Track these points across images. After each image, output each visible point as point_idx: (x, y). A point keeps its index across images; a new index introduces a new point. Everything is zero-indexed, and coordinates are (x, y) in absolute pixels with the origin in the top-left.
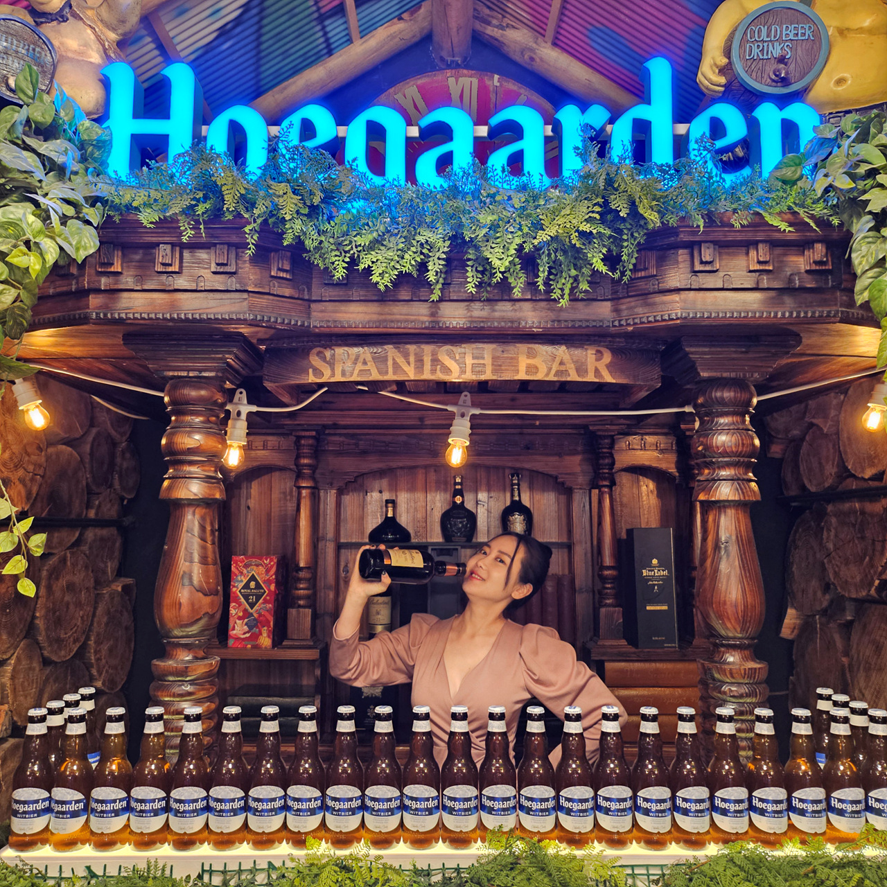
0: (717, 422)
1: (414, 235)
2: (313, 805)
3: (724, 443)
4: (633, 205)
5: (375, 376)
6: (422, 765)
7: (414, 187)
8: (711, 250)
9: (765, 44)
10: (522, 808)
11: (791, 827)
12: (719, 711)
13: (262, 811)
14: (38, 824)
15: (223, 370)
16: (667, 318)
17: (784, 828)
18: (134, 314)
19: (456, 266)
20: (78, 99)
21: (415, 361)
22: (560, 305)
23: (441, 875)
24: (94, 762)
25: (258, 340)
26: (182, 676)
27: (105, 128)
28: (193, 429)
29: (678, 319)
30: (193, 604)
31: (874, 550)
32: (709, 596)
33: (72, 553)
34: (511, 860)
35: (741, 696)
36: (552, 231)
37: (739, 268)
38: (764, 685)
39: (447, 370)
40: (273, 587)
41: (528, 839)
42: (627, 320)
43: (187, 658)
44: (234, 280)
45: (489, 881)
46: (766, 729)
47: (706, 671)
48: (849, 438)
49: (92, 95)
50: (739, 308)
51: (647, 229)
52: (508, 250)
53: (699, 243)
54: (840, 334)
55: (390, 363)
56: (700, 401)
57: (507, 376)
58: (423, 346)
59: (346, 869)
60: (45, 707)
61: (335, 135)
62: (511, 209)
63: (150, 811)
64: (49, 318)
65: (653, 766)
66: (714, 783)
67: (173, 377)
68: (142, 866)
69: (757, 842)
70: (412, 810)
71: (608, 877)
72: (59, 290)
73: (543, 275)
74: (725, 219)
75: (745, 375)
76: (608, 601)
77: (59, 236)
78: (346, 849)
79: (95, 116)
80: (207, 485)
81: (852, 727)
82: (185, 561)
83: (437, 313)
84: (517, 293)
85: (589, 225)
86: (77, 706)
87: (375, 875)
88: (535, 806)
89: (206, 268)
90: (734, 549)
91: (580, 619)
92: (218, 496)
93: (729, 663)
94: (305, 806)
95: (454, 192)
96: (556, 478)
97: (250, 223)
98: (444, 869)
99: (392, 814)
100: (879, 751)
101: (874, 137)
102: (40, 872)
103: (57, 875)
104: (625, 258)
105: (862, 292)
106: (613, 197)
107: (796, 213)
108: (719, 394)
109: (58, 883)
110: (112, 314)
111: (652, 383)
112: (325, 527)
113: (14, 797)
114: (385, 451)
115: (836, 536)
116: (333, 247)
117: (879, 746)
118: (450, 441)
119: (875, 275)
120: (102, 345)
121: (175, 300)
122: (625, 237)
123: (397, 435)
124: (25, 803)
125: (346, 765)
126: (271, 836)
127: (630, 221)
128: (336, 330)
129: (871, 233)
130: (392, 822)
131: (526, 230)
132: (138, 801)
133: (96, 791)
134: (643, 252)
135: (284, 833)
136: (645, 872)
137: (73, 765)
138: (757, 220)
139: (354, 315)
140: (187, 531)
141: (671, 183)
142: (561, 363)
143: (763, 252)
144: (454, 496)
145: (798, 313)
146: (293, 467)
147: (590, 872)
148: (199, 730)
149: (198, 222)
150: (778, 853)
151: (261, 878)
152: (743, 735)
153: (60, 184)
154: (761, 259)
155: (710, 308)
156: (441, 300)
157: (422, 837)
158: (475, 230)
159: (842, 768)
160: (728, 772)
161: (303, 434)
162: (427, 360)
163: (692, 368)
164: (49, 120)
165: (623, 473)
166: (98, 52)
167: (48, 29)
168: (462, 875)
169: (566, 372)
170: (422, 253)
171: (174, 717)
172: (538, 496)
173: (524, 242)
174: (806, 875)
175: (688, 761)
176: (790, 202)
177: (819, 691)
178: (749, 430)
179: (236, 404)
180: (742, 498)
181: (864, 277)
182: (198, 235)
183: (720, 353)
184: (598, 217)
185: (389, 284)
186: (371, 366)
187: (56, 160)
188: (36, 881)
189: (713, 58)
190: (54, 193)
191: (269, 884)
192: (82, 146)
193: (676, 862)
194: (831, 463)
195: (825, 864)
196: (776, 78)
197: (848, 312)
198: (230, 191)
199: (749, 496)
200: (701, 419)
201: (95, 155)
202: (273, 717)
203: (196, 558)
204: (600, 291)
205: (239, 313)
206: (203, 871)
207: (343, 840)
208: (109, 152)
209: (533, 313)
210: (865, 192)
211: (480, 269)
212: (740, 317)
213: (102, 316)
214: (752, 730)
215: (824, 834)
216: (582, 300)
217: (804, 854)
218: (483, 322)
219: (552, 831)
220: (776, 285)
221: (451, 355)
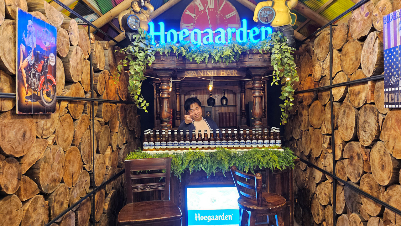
0: (256, 82)
3: (257, 86)
4: (237, 51)
5: (196, 76)
7: (203, 43)
8: (251, 55)
11: (263, 146)
12: (253, 129)
13: (181, 145)
15: (169, 75)
16: (245, 66)
21: (203, 73)
22: (227, 64)
23: (209, 153)
25: (176, 70)
26: (166, 126)
27: (149, 34)
28: (164, 85)
29: (247, 66)
30: (167, 115)
32: (254, 112)
35: (258, 128)
36: (225, 55)
37: (257, 57)
39: (209, 75)
40: (172, 116)
42: (239, 66)
44: (173, 61)
47: (253, 124)
52: (218, 57)
55: (199, 73)
56: (253, 78)
57: (219, 75)
58: (204, 71)
61: (189, 34)
63: (164, 145)
66: (252, 140)
67: (161, 76)
70: (204, 145)
73: (224, 60)
75: (261, 74)
76: (243, 117)
79: (147, 31)
80: (167, 95)
83: (207, 65)
84: (220, 62)
89: (169, 59)
90: (258, 104)
91: (238, 121)
92: (169, 97)
93: (257, 123)
94: (188, 144)
96: (233, 91)
108: (256, 77)
110: (154, 67)
111: (245, 75)
112: (182, 103)
113: (143, 143)
114: (195, 86)
118: (209, 86)
121: (164, 65)
124: (145, 144)
126: (183, 149)
128: (190, 68)
130: (202, 147)
132: (162, 144)
135: (185, 148)
139: (193, 66)
140: (165, 103)
142: (228, 73)
143: (260, 55)
144: (210, 96)
145: (266, 65)
146: (175, 90)
157: (206, 149)
158: (213, 54)
160: (254, 138)
161: (177, 82)
162: (205, 73)
163: (251, 73)
165: (247, 90)
166: (147, 19)
167: (137, 15)
169: (229, 74)
170: (204, 57)
172: (229, 95)
175: (248, 137)
178: (261, 83)
179: (170, 80)
183: (256, 71)
185: (199, 62)
186: (196, 74)
189: (256, 16)
191: (184, 155)
193: (245, 151)
199: (261, 95)
200: (253, 81)
203: (167, 107)
205: (175, 67)
206: (173, 154)
207: (194, 149)
208: (151, 40)
209: (223, 65)
211: (214, 59)
212: (257, 66)
215: (268, 147)
218: (215, 66)
219: (226, 147)
220: (262, 60)
221: (209, 71)
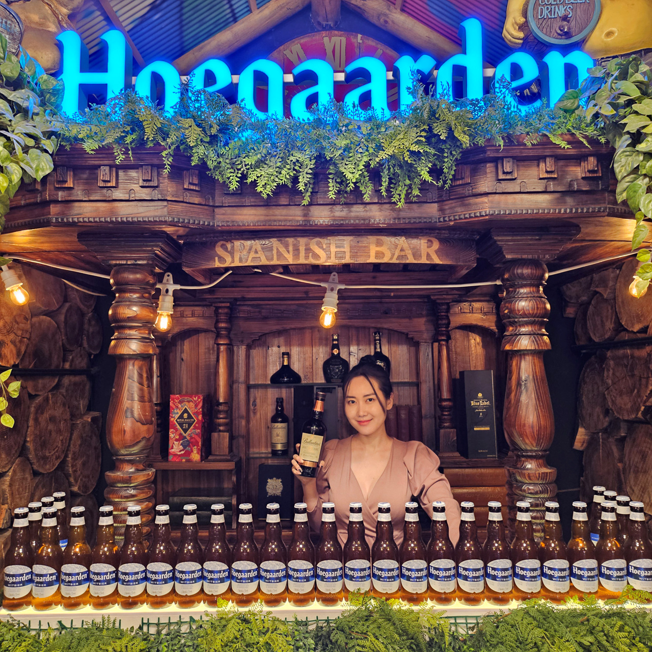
0: (518, 292)
1: (289, 156)
2: (222, 575)
3: (524, 306)
4: (450, 131)
5: (264, 262)
6: (301, 546)
7: (287, 121)
8: (511, 163)
9: (553, 7)
10: (374, 576)
11: (572, 588)
12: (520, 504)
13: (185, 580)
14: (23, 591)
15: (153, 259)
16: (479, 215)
17: (567, 589)
18: (83, 219)
19: (322, 179)
20: (39, 59)
21: (293, 250)
22: (398, 207)
23: (316, 625)
24: (63, 545)
25: (178, 236)
26: (127, 483)
27: (59, 80)
28: (132, 303)
29: (486, 215)
30: (134, 432)
31: (640, 385)
32: (513, 420)
33: (53, 395)
34: (366, 613)
35: (536, 493)
36: (390, 152)
37: (532, 177)
38: (553, 485)
39: (316, 256)
40: (200, 417)
41: (378, 598)
42: (449, 217)
43: (131, 470)
44: (156, 192)
45: (350, 628)
46: (553, 517)
47: (511, 475)
48: (623, 302)
49: (50, 55)
50: (533, 207)
51: (462, 148)
52: (358, 166)
53: (502, 158)
54: (609, 225)
55: (275, 252)
56: (506, 276)
57: (361, 260)
58: (299, 239)
59: (245, 621)
60: (27, 507)
61: (230, 82)
62: (360, 136)
63: (104, 581)
64: (22, 223)
65: (470, 545)
66: (515, 556)
67: (116, 265)
68: (99, 620)
69: (547, 599)
70: (294, 578)
71: (437, 625)
72: (28, 201)
73: (385, 184)
74: (521, 140)
75: (539, 257)
76: (446, 425)
77: (22, 161)
78: (247, 607)
79: (53, 71)
80: (142, 343)
81: (618, 515)
82: (128, 399)
83: (308, 214)
84: (367, 198)
85: (417, 146)
86: (52, 505)
87: (266, 626)
88: (384, 574)
89: (136, 184)
90: (531, 385)
91: (425, 438)
92: (151, 352)
93: (528, 469)
94: (216, 576)
95: (319, 123)
96: (407, 334)
97: (165, 149)
98: (317, 620)
99: (280, 581)
100: (638, 532)
101: (631, 76)
102: (25, 626)
103: (38, 627)
104: (445, 170)
105: (621, 193)
106: (435, 125)
107: (573, 134)
108: (519, 271)
109: (38, 633)
110: (67, 219)
111: (470, 263)
112: (238, 373)
113: (5, 572)
114: (281, 316)
115: (613, 374)
116: (229, 166)
117: (637, 528)
118: (323, 308)
119: (632, 180)
120: (63, 242)
121: (114, 208)
122: (446, 155)
123: (290, 305)
124: (13, 576)
125: (246, 547)
126: (192, 598)
127: (449, 143)
128: (234, 228)
129: (628, 149)
130: (280, 587)
131: (371, 151)
132: (95, 574)
133: (65, 567)
134: (460, 166)
135: (202, 596)
136: (464, 621)
137: (48, 548)
138: (545, 140)
139: (247, 217)
140: (129, 378)
141: (480, 113)
142: (402, 250)
143: (549, 164)
144: (333, 349)
145: (577, 209)
146: (214, 329)
147: (424, 621)
148: (139, 522)
149: (127, 149)
150: (562, 607)
151: (184, 629)
152: (538, 521)
153: (25, 123)
154: (548, 170)
155: (510, 206)
156: (310, 204)
157: (302, 597)
158: (333, 151)
159: (610, 545)
160: (526, 548)
161: (221, 305)
162: (302, 249)
163: (499, 252)
164: (15, 75)
165: (457, 330)
166: (54, 23)
167: (16, 7)
168: (331, 625)
169: (405, 257)
170: (294, 169)
171: (121, 513)
172: (394, 348)
173: (370, 160)
174: (582, 623)
175: (496, 541)
176: (569, 126)
177: (595, 488)
178: (542, 297)
179: (165, 284)
180: (537, 348)
181: (623, 181)
182: (127, 158)
183: (521, 240)
184: (423, 139)
185: (270, 193)
186: (261, 254)
187: (21, 104)
188: (22, 632)
189: (514, 18)
190: (18, 130)
191: (190, 633)
192: (42, 94)
193: (487, 614)
194: (609, 320)
195: (596, 615)
196: (561, 33)
197: (614, 208)
198: (149, 126)
199: (542, 346)
200: (507, 290)
201: (52, 101)
202: (193, 513)
203: (136, 397)
204: (430, 195)
205: (161, 217)
206: (143, 624)
207: (244, 600)
208: (62, 98)
209: (380, 213)
210: (625, 117)
211: (338, 180)
212: (533, 213)
213: (60, 220)
214: (544, 518)
215: (597, 592)
216: (415, 202)
217: (581, 607)
218: (342, 220)
219: (397, 592)
220: (560, 189)
221: (319, 245)
